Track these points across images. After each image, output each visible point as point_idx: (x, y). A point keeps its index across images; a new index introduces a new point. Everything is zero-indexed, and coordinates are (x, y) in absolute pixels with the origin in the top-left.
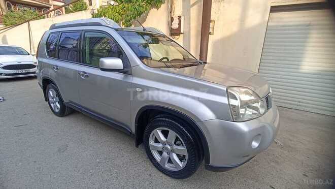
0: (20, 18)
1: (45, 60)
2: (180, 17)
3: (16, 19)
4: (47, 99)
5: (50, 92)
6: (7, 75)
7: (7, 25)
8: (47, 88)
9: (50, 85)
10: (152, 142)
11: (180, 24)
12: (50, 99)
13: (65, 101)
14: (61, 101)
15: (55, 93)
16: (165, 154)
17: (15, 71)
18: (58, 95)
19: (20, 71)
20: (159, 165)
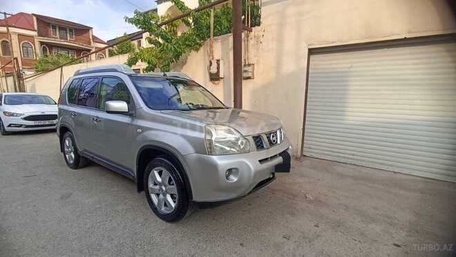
0: (54, 63)
1: (65, 107)
2: (218, 61)
3: (49, 64)
4: (63, 150)
5: (67, 142)
6: (27, 126)
7: (38, 71)
8: (64, 137)
9: (67, 134)
10: (151, 185)
11: (218, 68)
12: (66, 150)
13: (80, 150)
14: (76, 152)
15: (71, 142)
16: (161, 196)
17: (37, 123)
18: (74, 144)
19: (42, 123)
20: (156, 209)
